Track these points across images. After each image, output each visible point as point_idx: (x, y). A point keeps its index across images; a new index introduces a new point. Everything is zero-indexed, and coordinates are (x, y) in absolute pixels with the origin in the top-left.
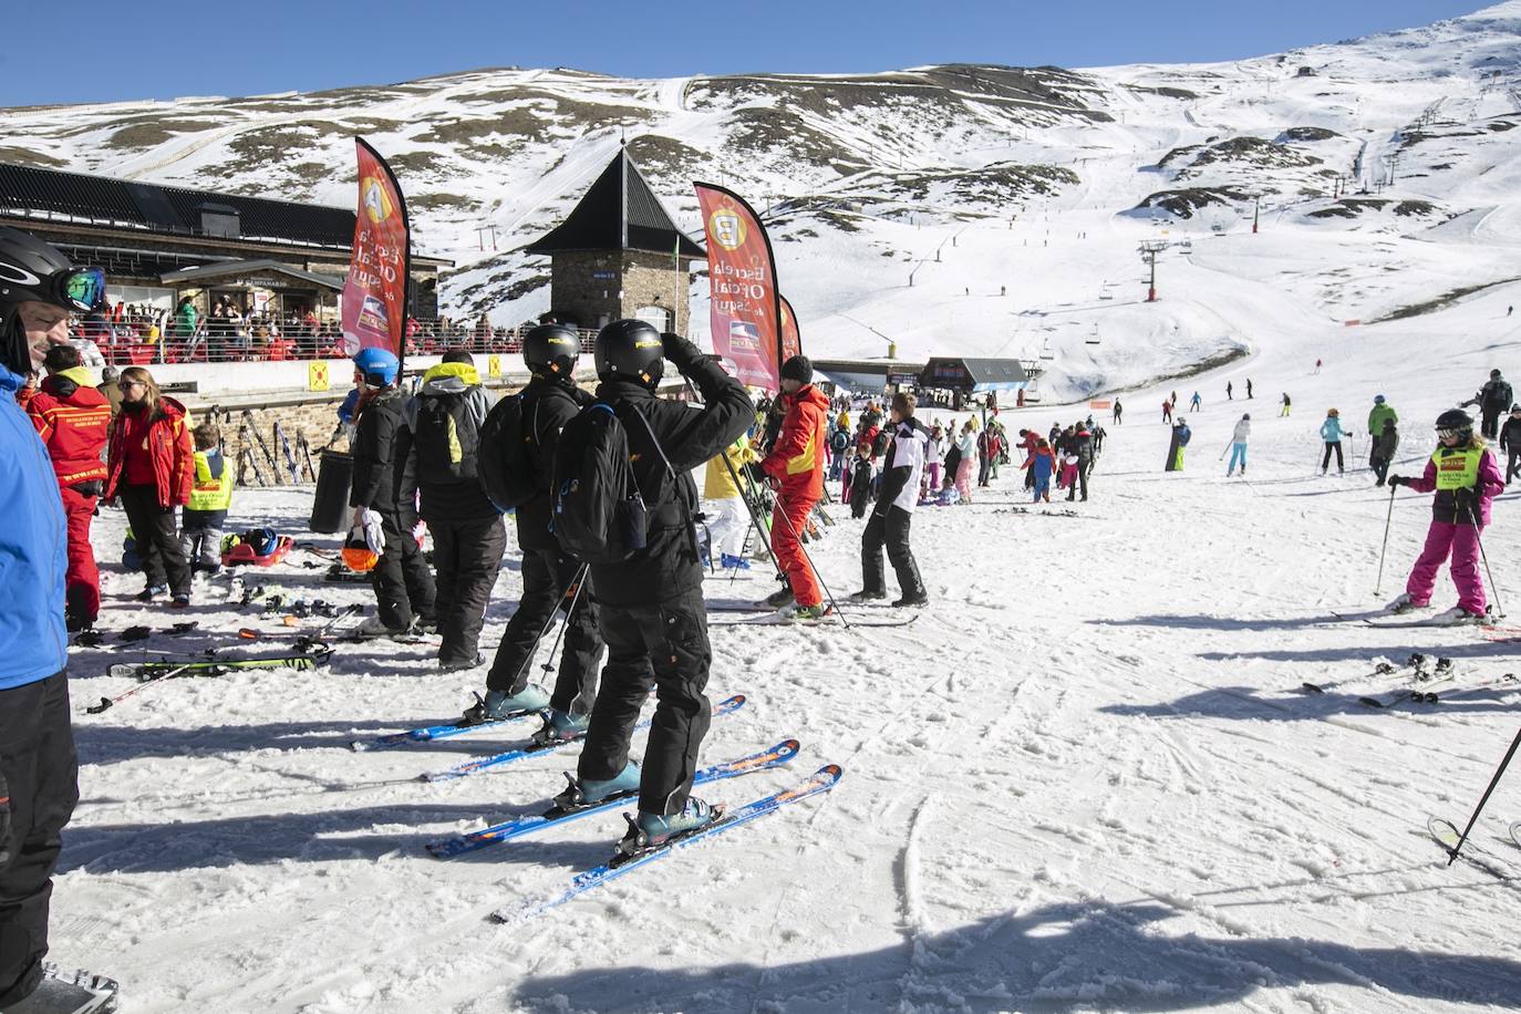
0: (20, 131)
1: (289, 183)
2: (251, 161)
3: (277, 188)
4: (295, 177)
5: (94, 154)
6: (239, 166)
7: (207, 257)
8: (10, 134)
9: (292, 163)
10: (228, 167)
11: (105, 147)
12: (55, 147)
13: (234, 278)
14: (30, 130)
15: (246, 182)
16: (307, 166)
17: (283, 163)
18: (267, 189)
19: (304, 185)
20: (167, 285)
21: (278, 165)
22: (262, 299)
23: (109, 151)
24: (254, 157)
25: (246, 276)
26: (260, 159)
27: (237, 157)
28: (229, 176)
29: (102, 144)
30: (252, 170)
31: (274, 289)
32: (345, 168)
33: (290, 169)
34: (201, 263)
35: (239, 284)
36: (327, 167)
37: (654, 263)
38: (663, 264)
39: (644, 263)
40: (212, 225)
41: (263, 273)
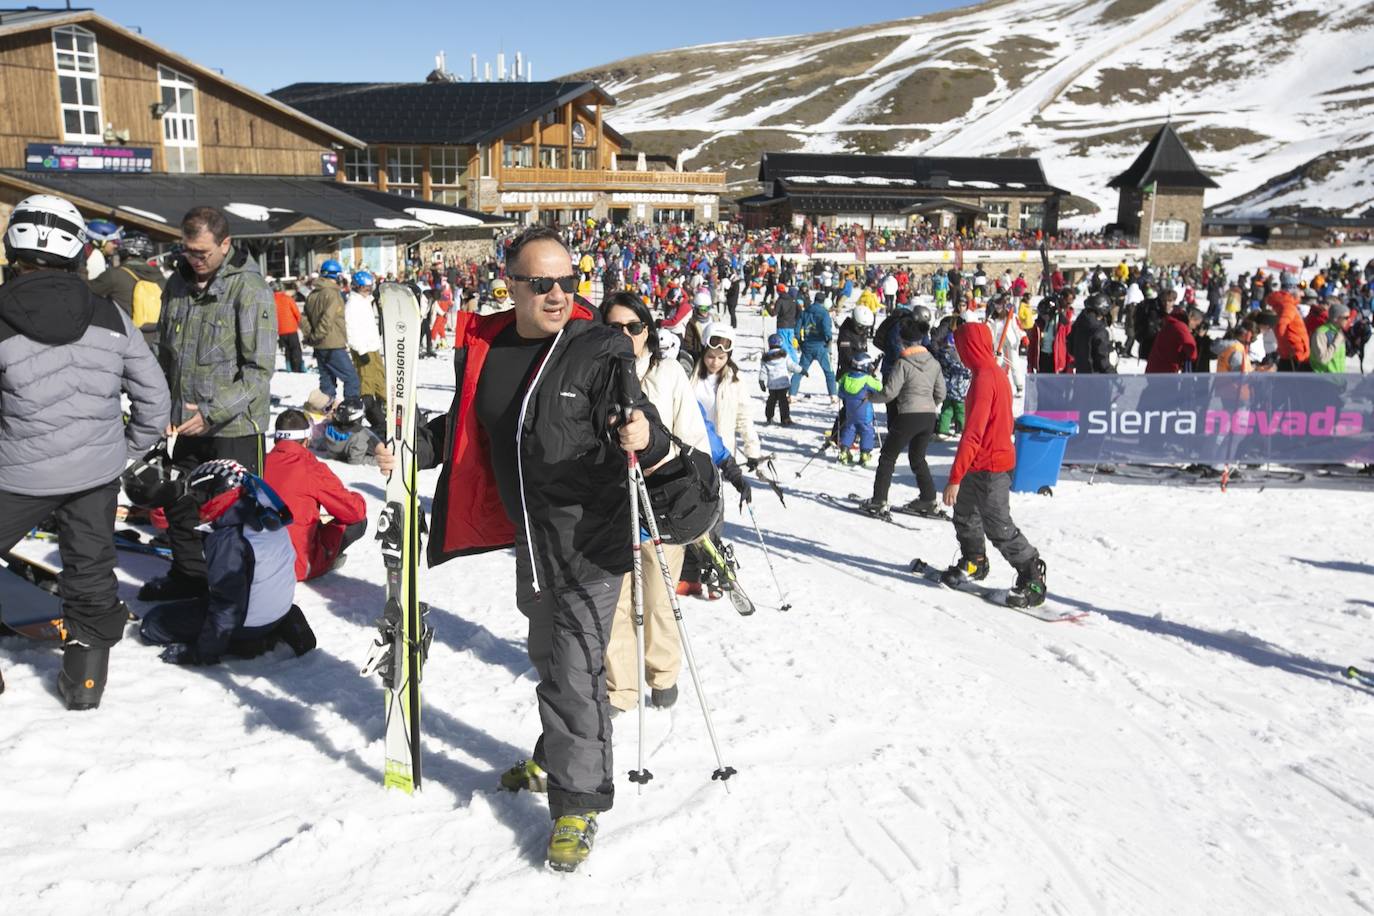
0: (1028, 16)
1: (1270, 40)
2: (1235, 18)
3: (1254, 47)
4: (1278, 31)
5: (1081, 30)
6: (1219, 27)
7: (929, 198)
8: (1020, 21)
9: (1280, 15)
10: (1208, 28)
11: (1095, 23)
12: (1052, 29)
13: (934, 209)
14: (1035, 14)
15: (1221, 45)
16: (1297, 16)
17: (1270, 16)
18: (1243, 50)
19: (1286, 39)
20: (904, 214)
21: (1262, 20)
22: (948, 219)
23: (1098, 27)
24: (1238, 14)
25: (941, 208)
26: (1245, 13)
27: (1219, 16)
28: (1204, 40)
29: (1093, 20)
30: (1231, 29)
31: (954, 213)
32: (1343, 12)
33: (1275, 23)
34: (922, 201)
35: (938, 211)
36: (1321, 14)
37: (1171, 193)
38: (1180, 193)
39: (1163, 193)
40: (936, 182)
41: (949, 206)
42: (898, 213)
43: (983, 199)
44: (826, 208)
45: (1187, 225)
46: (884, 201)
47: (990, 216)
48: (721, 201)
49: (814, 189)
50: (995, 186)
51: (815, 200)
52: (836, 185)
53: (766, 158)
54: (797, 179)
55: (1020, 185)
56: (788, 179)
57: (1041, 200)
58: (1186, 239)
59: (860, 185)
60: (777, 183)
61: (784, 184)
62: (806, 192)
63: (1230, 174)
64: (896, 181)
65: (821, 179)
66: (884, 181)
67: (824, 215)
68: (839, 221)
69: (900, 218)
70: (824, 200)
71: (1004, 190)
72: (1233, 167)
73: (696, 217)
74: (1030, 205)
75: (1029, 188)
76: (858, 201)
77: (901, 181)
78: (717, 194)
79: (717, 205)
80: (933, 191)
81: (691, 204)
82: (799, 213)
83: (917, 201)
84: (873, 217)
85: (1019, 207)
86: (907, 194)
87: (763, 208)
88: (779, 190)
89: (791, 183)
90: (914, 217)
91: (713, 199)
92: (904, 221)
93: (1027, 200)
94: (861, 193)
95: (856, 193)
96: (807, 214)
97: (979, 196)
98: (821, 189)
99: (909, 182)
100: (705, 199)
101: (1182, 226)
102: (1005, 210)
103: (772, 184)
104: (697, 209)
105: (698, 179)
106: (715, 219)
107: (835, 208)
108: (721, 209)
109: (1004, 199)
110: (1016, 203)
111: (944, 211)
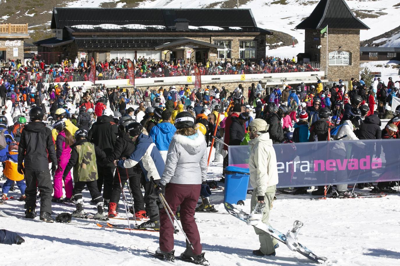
7: (175, 38)
13: (180, 46)
20: (158, 50)
22: (189, 53)
25: (184, 45)
31: (194, 49)
34: (171, 41)
35: (182, 48)
37: (339, 33)
38: (344, 33)
39: (333, 33)
40: (179, 26)
41: (189, 44)
42: (154, 49)
43: (213, 38)
44: (102, 47)
45: (351, 54)
46: (143, 41)
47: (218, 50)
48: (25, 45)
49: (93, 34)
50: (221, 29)
51: (94, 41)
52: (108, 31)
53: (56, 12)
54: (79, 27)
55: (238, 28)
56: (74, 26)
57: (253, 38)
58: (350, 63)
59: (126, 30)
60: (65, 30)
61: (71, 31)
62: (86, 36)
63: (382, 16)
64: (151, 26)
65: (98, 26)
66: (142, 27)
67: (101, 52)
68: (111, 56)
69: (156, 53)
70: (100, 41)
71: (227, 32)
72: (383, 11)
73: (8, 56)
74: (245, 42)
75: (244, 30)
76: (125, 41)
77: (154, 26)
78: (22, 39)
79: (22, 47)
80: (177, 33)
81: (3, 47)
82: (82, 51)
83: (166, 41)
84: (136, 53)
85: (238, 43)
86: (159, 36)
87: (55, 48)
88: (67, 36)
89: (76, 30)
90: (165, 52)
91: (20, 43)
92: (158, 55)
93: (244, 38)
94: (126, 36)
95: (123, 36)
96: (89, 52)
97: (210, 36)
98: (98, 34)
99: (160, 27)
100: (13, 43)
101: (347, 55)
102: (229, 46)
103: (61, 30)
104: (8, 50)
105: (7, 29)
106: (22, 59)
107: (108, 47)
108: (25, 50)
109: (228, 38)
110: (236, 41)
111: (186, 48)
